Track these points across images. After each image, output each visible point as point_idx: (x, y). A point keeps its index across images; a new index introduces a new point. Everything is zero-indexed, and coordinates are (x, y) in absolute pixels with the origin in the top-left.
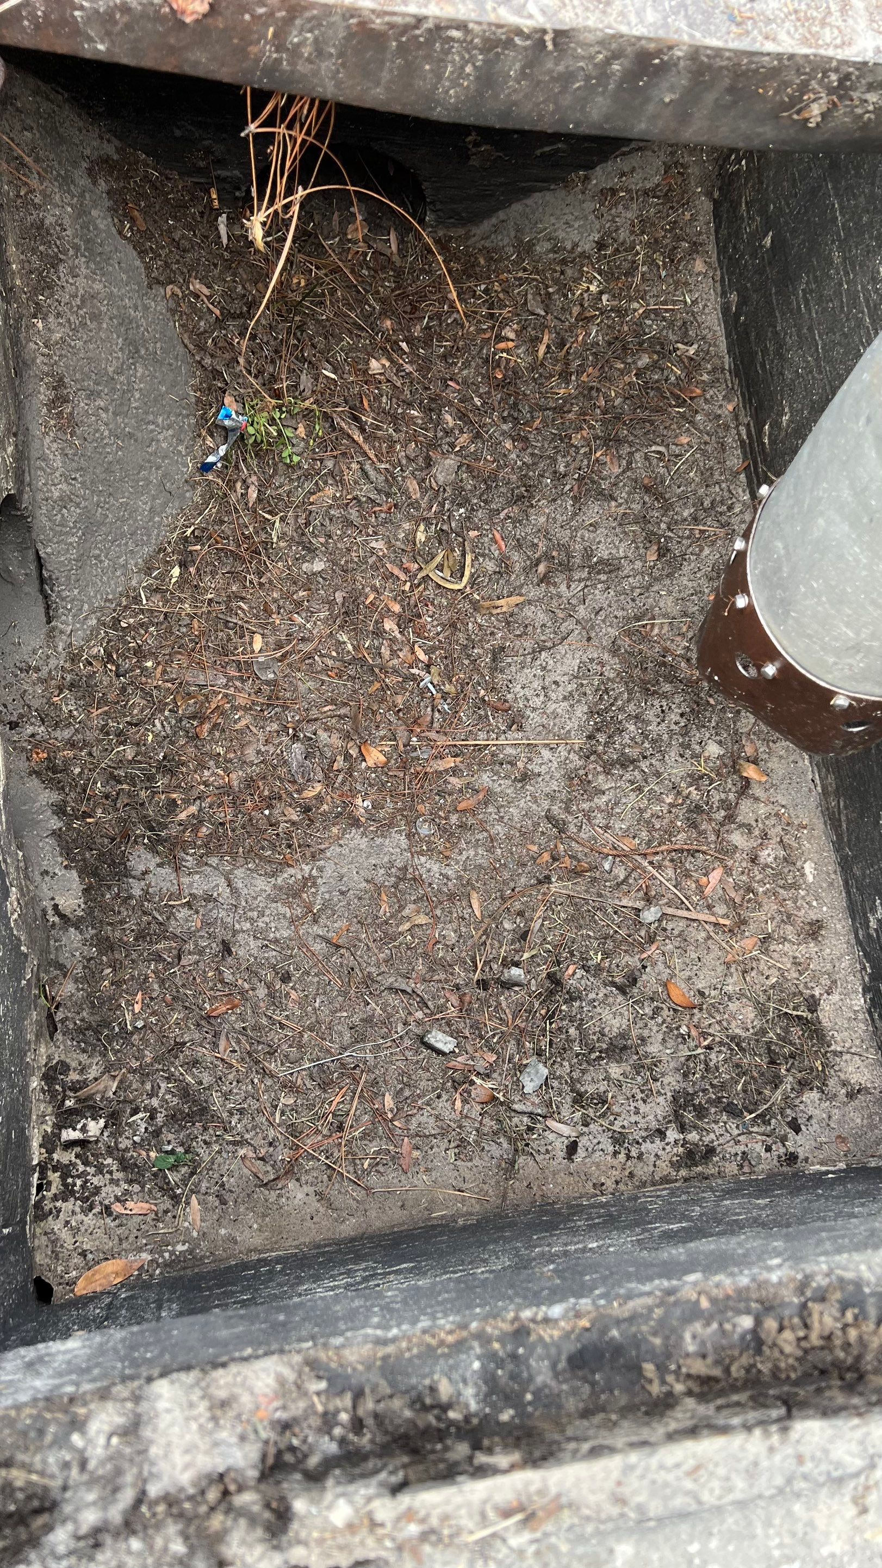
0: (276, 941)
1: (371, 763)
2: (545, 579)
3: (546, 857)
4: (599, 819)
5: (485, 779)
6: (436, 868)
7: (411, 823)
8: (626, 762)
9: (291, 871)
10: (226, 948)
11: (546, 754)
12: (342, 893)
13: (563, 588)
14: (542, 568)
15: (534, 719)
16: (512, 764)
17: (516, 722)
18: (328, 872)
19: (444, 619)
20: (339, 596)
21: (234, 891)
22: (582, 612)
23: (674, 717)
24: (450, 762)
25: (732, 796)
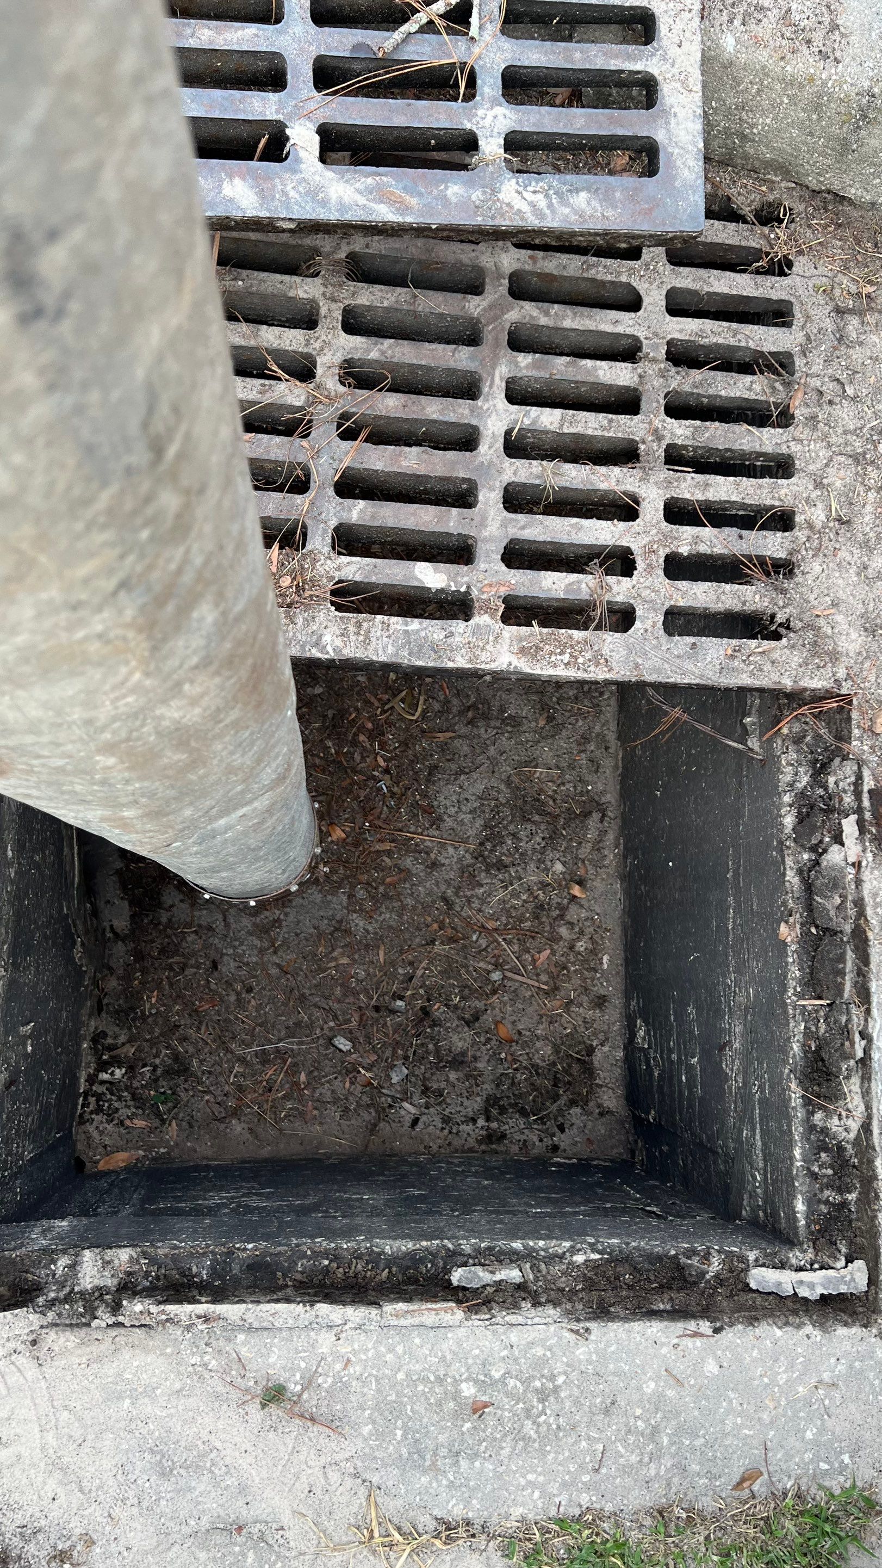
0: (247, 964)
1: (334, 838)
2: (471, 722)
3: (435, 926)
4: (476, 904)
5: (408, 862)
6: (361, 924)
7: (353, 887)
8: (501, 866)
9: (267, 913)
10: (215, 965)
11: (451, 850)
12: (297, 935)
13: (483, 730)
14: (470, 714)
15: (449, 822)
16: (427, 853)
17: (437, 821)
18: (291, 918)
19: (402, 738)
20: (330, 713)
21: (227, 925)
22: (492, 751)
23: (538, 839)
24: (387, 846)
25: (565, 901)
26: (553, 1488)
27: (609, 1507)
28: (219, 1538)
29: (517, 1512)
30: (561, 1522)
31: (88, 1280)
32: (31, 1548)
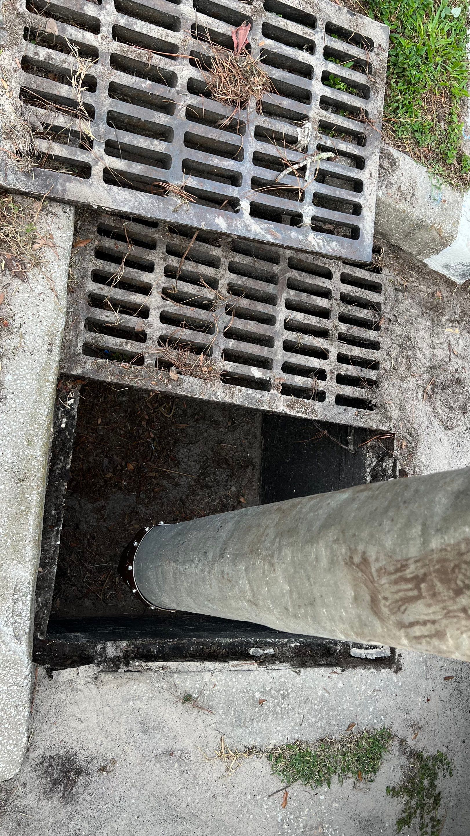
0: (92, 526)
1: (129, 469)
2: (196, 421)
3: (178, 512)
4: (196, 503)
5: (164, 482)
6: (143, 510)
7: (139, 492)
8: (208, 487)
9: (99, 503)
10: (77, 526)
11: (184, 478)
12: (114, 513)
13: (201, 425)
14: (196, 417)
15: (183, 465)
16: (174, 479)
17: (177, 465)
18: (110, 505)
19: (162, 425)
20: (129, 410)
21: (81, 507)
22: (205, 435)
23: (225, 476)
24: (154, 474)
25: (235, 504)
26: (286, 732)
27: (304, 739)
28: (165, 758)
29: (273, 742)
30: (288, 745)
31: (111, 654)
32: (91, 766)
